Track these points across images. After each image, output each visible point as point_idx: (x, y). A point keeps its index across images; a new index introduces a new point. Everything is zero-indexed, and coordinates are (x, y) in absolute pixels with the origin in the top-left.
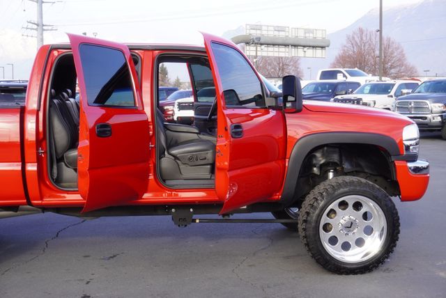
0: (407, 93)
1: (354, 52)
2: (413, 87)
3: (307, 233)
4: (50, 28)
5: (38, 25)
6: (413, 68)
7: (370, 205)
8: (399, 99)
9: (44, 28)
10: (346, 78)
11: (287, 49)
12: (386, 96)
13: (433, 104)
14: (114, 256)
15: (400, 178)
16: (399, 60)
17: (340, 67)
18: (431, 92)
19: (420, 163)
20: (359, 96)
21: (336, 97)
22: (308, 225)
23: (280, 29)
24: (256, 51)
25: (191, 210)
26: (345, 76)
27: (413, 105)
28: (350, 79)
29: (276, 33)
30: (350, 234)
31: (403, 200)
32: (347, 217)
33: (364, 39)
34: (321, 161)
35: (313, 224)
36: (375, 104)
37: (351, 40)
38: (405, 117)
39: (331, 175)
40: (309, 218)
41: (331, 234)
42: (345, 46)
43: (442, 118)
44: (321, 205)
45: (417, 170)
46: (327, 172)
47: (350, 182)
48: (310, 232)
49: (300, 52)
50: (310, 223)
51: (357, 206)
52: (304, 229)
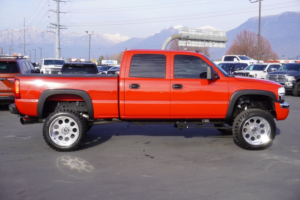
0: (274, 70)
1: (241, 44)
2: (277, 67)
3: (237, 132)
4: (63, 27)
5: (56, 25)
6: (275, 54)
7: (263, 121)
8: (269, 74)
9: (60, 27)
10: (239, 60)
11: (203, 43)
12: (262, 71)
13: (288, 77)
14: (149, 143)
15: (277, 110)
16: (268, 50)
17: (235, 55)
18: (287, 70)
19: (285, 104)
20: (247, 71)
21: (235, 72)
22: (237, 129)
23: (199, 31)
24: (186, 43)
25: (185, 122)
26: (238, 59)
27: (277, 77)
28: (242, 61)
29: (197, 33)
30: (255, 133)
31: (277, 120)
32: (253, 126)
33: (247, 36)
34: (242, 102)
35: (240, 128)
36: (256, 76)
37: (239, 37)
38: (278, 84)
39: (246, 108)
40: (238, 126)
41: (247, 133)
42: (235, 41)
43: (293, 84)
44: (243, 120)
45: (284, 107)
46: (244, 107)
47: (256, 111)
48: (239, 132)
49: (210, 45)
50: (238, 128)
51: (258, 121)
52: (236, 131)
